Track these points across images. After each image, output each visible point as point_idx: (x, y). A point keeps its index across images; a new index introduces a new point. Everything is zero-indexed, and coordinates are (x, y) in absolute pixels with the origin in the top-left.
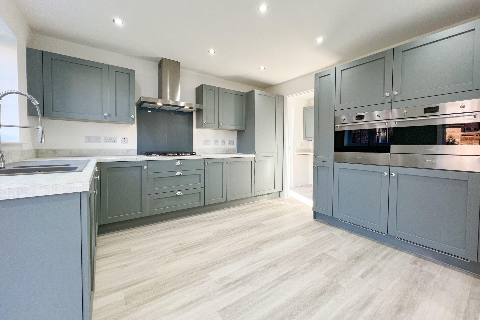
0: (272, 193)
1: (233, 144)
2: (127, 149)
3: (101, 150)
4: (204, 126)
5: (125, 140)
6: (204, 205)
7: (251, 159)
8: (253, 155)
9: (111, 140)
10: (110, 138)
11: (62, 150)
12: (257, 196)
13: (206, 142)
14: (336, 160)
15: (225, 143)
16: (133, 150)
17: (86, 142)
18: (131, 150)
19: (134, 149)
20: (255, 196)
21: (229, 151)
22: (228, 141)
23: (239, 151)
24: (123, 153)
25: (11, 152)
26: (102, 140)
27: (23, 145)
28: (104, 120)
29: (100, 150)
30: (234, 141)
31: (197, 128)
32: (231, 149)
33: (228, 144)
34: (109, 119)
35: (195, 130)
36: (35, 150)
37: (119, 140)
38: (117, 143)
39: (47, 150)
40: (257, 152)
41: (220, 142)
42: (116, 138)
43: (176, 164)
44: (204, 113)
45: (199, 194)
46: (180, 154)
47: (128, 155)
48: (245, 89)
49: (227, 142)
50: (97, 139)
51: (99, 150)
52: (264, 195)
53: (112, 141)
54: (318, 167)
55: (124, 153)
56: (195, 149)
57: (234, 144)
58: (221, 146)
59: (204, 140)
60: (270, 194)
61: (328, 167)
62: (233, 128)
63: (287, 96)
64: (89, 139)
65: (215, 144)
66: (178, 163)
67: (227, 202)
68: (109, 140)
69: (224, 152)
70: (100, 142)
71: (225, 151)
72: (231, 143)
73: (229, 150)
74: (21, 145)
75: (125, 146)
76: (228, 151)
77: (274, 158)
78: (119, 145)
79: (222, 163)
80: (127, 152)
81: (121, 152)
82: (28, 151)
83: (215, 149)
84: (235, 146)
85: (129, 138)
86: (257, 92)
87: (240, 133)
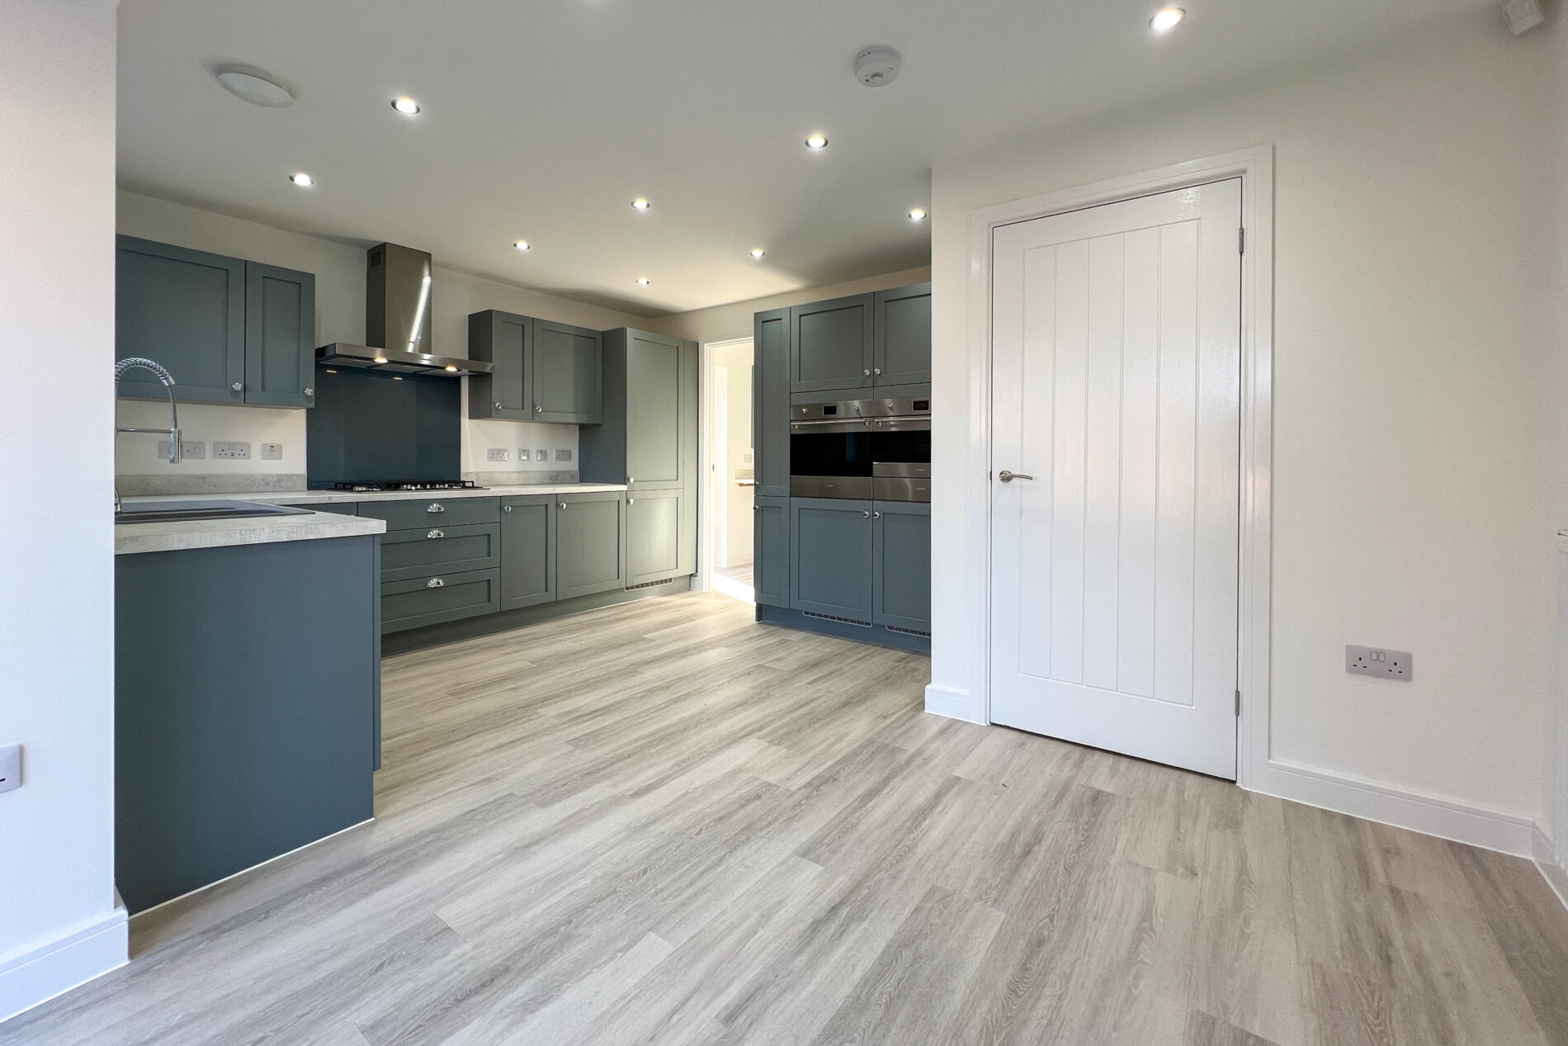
0: (670, 580)
1: (570, 458)
2: (278, 475)
3: (205, 478)
4: (493, 415)
5: (273, 450)
6: (499, 610)
7: (617, 495)
8: (623, 488)
9: (233, 451)
10: (232, 445)
12: (632, 588)
13: (496, 454)
14: (795, 493)
15: (548, 456)
16: (295, 477)
18: (288, 476)
19: (298, 475)
20: (627, 588)
21: (559, 478)
22: (554, 452)
23: (585, 477)
24: (268, 484)
26: (209, 449)
28: (232, 400)
29: (203, 478)
30: (570, 452)
31: (472, 416)
32: (563, 472)
33: (554, 459)
34: (244, 398)
35: (466, 424)
37: (256, 450)
38: (249, 458)
40: (632, 480)
41: (533, 452)
42: (249, 446)
43: (429, 511)
44: (496, 382)
45: (486, 584)
46: (428, 487)
47: (282, 489)
48: (601, 323)
49: (552, 455)
50: (199, 449)
51: (200, 478)
52: (652, 584)
53: (236, 453)
54: (764, 509)
55: (271, 484)
56: (467, 474)
57: (570, 460)
58: (536, 465)
59: (489, 450)
60: (666, 581)
61: (780, 508)
62: (572, 418)
63: (705, 345)
65: (520, 458)
66: (434, 508)
67: (557, 603)
68: (228, 450)
69: (545, 482)
70: (204, 457)
71: (548, 477)
72: (564, 455)
73: (557, 476)
75: (274, 467)
76: (556, 478)
77: (674, 494)
78: (257, 465)
79: (544, 508)
80: (279, 482)
81: (263, 482)
83: (520, 472)
84: (573, 465)
85: (283, 446)
86: (631, 333)
87: (586, 430)
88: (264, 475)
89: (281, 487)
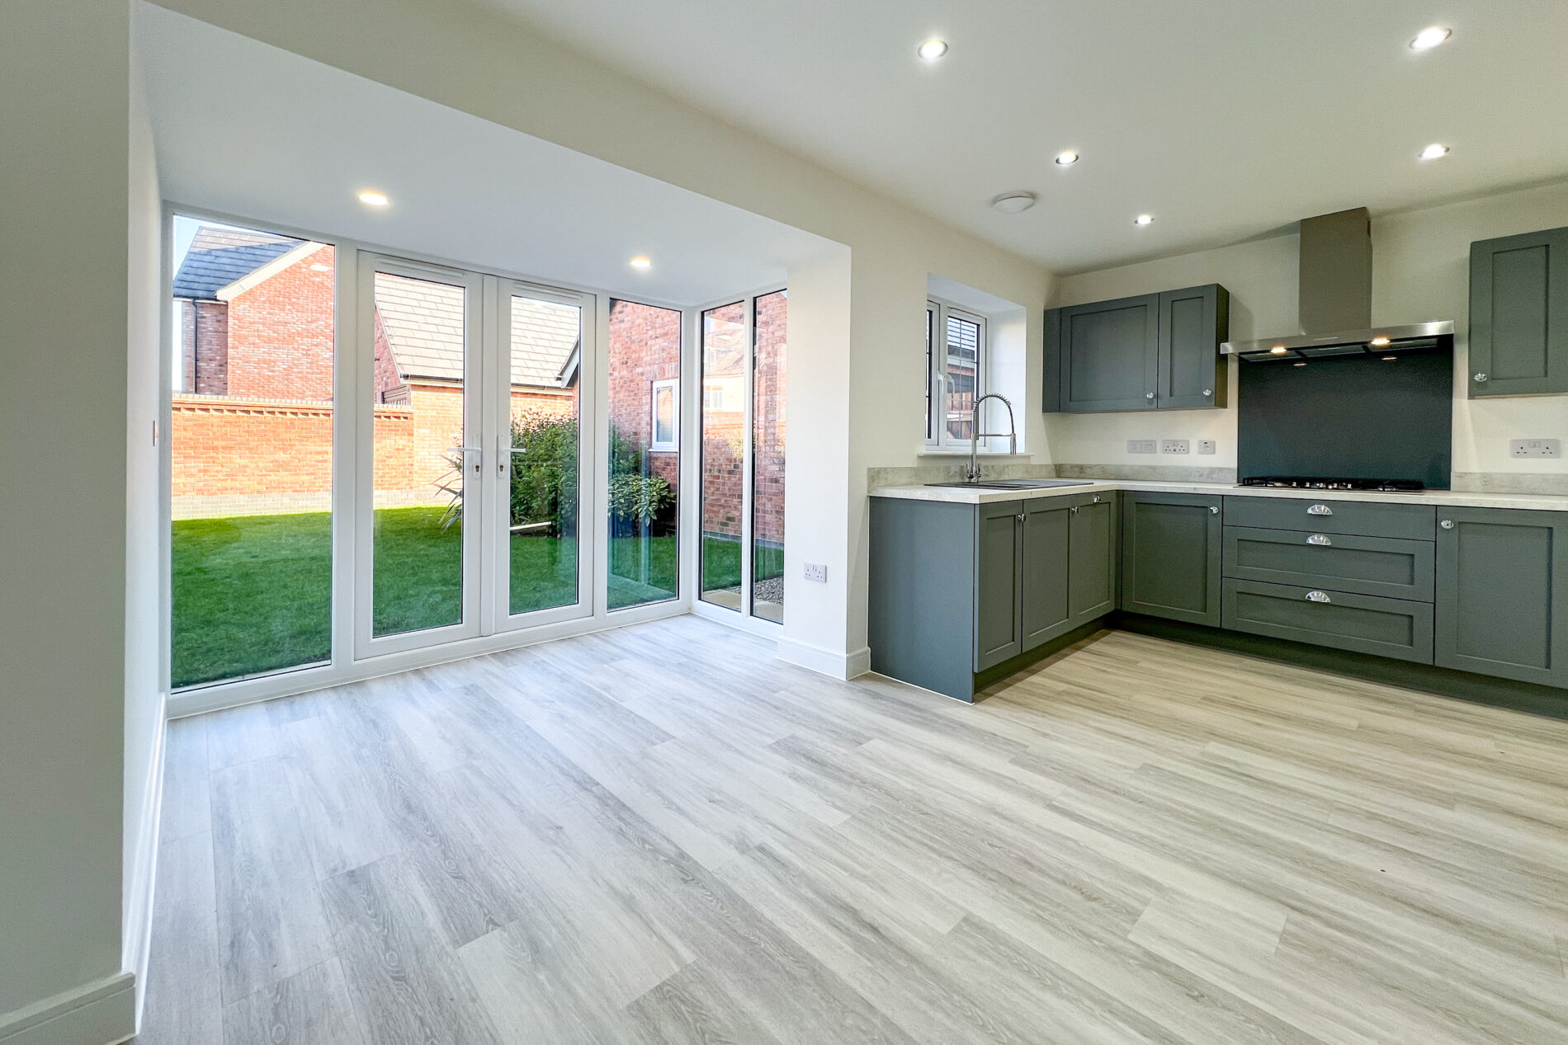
2: (1211, 468)
5: (1208, 447)
10: (1175, 443)
11: (1091, 467)
13: (1529, 447)
16: (1226, 471)
17: (1129, 452)
18: (1221, 469)
19: (1228, 469)
24: (1201, 475)
25: (1008, 466)
26: (1159, 446)
27: (1031, 458)
28: (1148, 407)
29: (1154, 468)
34: (1161, 405)
35: (1463, 405)
36: (1056, 465)
37: (1194, 446)
38: (1188, 453)
39: (1072, 466)
42: (1188, 442)
43: (1310, 511)
45: (1406, 620)
47: (1214, 481)
50: (1149, 446)
51: (1151, 468)
53: (1177, 450)
55: (1205, 476)
56: (1464, 475)
64: (1135, 446)
68: (1175, 447)
70: (1155, 452)
74: (1028, 457)
75: (1207, 461)
78: (1194, 459)
79: (1545, 532)
80: (1212, 474)
81: (1198, 474)
82: (1041, 466)
85: (1217, 443)
88: (1199, 468)
89: (1212, 478)
